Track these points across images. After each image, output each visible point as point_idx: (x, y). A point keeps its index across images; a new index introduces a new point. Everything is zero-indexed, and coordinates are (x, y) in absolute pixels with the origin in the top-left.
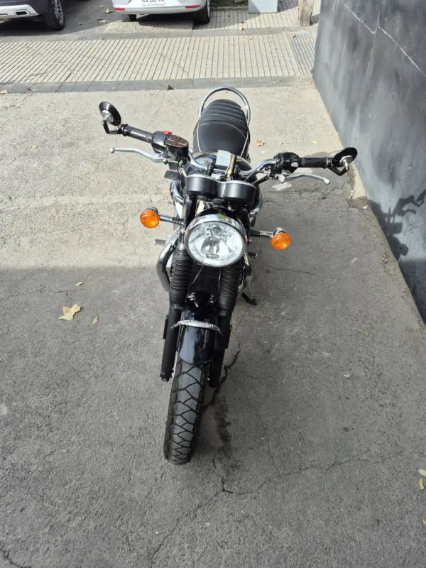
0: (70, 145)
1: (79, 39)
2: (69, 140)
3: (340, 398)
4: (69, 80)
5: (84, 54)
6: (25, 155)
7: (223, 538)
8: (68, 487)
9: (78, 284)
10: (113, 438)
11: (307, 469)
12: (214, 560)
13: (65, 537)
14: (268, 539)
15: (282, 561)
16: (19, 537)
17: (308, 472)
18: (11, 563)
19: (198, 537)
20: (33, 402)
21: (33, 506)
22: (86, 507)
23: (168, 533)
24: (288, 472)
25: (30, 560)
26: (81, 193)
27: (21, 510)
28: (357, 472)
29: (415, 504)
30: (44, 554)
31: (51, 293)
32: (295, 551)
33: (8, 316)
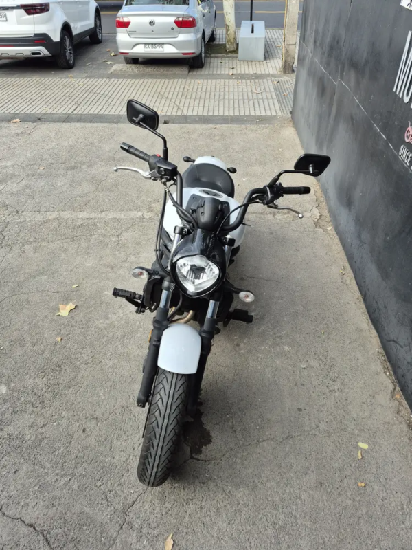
0: (73, 168)
1: (86, 77)
2: (73, 164)
3: (296, 384)
4: (75, 112)
5: (90, 90)
6: (33, 176)
7: (188, 497)
8: (57, 453)
9: (74, 286)
10: (98, 414)
11: (264, 441)
12: (180, 514)
13: (51, 495)
14: (227, 497)
15: (237, 515)
16: (12, 494)
17: (265, 444)
18: (4, 514)
19: (168, 496)
20: (30, 383)
21: (25, 469)
22: (71, 470)
23: (141, 491)
24: (247, 444)
25: (20, 513)
26: (81, 210)
27: (15, 472)
28: (306, 445)
29: (353, 470)
30: (33, 507)
31: (49, 293)
32: (250, 507)
33: (10, 311)
